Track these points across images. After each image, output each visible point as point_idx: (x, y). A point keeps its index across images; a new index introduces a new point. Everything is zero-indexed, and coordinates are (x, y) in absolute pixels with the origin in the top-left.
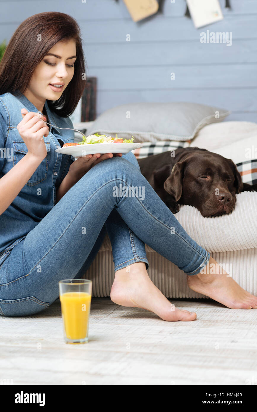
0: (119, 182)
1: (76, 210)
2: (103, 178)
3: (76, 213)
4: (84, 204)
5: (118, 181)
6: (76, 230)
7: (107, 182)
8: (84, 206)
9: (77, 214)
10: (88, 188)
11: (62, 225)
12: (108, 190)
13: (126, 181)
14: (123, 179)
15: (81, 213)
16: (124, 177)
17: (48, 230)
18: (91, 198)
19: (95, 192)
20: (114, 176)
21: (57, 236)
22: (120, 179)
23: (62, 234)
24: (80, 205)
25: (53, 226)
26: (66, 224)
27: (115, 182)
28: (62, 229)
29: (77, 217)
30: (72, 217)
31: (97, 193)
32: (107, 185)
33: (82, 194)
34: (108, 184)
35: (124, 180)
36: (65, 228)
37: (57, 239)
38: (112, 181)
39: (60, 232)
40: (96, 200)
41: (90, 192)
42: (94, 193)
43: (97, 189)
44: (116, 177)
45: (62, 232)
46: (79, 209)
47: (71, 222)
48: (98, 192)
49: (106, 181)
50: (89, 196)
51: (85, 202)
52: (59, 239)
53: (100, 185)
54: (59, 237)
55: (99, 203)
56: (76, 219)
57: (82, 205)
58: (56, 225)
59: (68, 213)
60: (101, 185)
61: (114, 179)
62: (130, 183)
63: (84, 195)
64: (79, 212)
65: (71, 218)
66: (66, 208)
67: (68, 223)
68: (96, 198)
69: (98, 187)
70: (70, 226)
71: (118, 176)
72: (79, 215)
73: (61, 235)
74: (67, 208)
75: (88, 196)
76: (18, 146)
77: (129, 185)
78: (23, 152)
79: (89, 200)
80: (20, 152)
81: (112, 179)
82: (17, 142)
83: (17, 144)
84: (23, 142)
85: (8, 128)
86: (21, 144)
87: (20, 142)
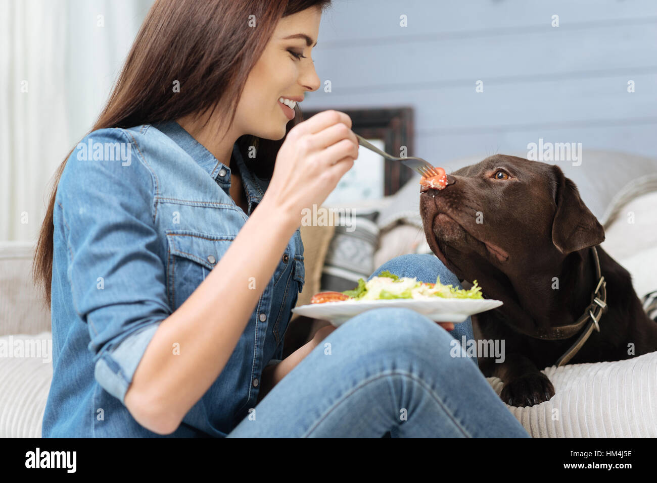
0: (401, 380)
2: (360, 366)
5: (397, 377)
7: (370, 379)
13: (421, 376)
14: (411, 370)
16: (415, 367)
18: (327, 415)
19: (338, 401)
20: (387, 363)
22: (403, 372)
27: (390, 379)
31: (344, 403)
32: (369, 385)
34: (372, 383)
35: (415, 375)
38: (382, 376)
40: (341, 419)
41: (325, 401)
42: (336, 403)
43: (344, 392)
44: (394, 367)
48: (347, 401)
49: (368, 375)
50: (324, 410)
51: (312, 422)
53: (350, 384)
60: (355, 383)
61: (388, 372)
62: (430, 379)
63: (310, 406)
68: (342, 416)
69: (347, 388)
71: (399, 364)
75: (321, 408)
76: (179, 242)
77: (428, 386)
78: (191, 257)
79: (322, 421)
80: (184, 255)
81: (382, 369)
82: (177, 234)
83: (177, 237)
84: (191, 235)
85: (155, 200)
86: (187, 238)
87: (184, 235)
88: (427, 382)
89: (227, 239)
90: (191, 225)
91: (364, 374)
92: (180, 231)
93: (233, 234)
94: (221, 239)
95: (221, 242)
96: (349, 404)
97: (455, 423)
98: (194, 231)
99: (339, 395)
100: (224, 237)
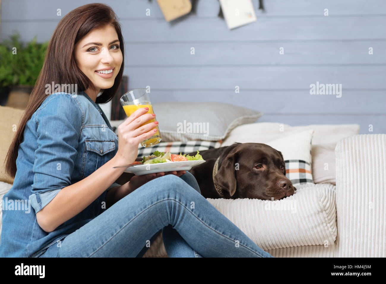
0: (172, 202)
1: (121, 224)
2: (155, 196)
3: (121, 227)
4: (131, 220)
5: (170, 201)
6: (118, 244)
7: (158, 201)
8: (131, 222)
9: (122, 228)
10: (137, 204)
11: (104, 236)
12: (158, 209)
13: (180, 200)
14: (175, 198)
15: (126, 228)
16: (177, 197)
17: (88, 238)
18: (139, 215)
19: (144, 210)
20: (166, 195)
21: (96, 246)
22: (172, 199)
23: (102, 246)
24: (127, 220)
25: (94, 235)
26: (108, 236)
27: (166, 202)
28: (103, 240)
29: (122, 231)
30: (116, 230)
31: (146, 211)
32: (158, 204)
33: (130, 208)
34: (159, 203)
35: (177, 200)
36: (106, 240)
37: (96, 249)
38: (164, 201)
39: (101, 243)
40: (144, 217)
41: (139, 209)
42: (143, 210)
43: (147, 206)
44: (169, 197)
45: (103, 243)
46: (125, 223)
47: (114, 235)
48: (148, 210)
49: (158, 200)
50: (138, 213)
51: (132, 217)
52: (97, 249)
53: (150, 203)
54: (98, 248)
55: (146, 221)
56: (119, 234)
57: (129, 220)
58: (97, 235)
59: (112, 225)
60: (152, 203)
61: (166, 199)
63: (133, 211)
64: (125, 226)
65: (114, 231)
66: (111, 219)
67: (111, 235)
68: (144, 216)
69: (149, 205)
70: (112, 239)
71: (171, 195)
72: (123, 229)
73: (101, 246)
74: (112, 220)
75: (137, 212)
76: (90, 145)
77: (184, 205)
78: (95, 151)
79: (136, 217)
80: (92, 150)
81: (164, 198)
82: (90, 141)
83: (89, 142)
84: (95, 141)
86: (93, 142)
87: (92, 141)
88: (183, 203)
89: (107, 141)
90: (95, 136)
91: (156, 199)
92: (91, 140)
93: (109, 138)
94: (105, 141)
95: (104, 142)
96: (148, 212)
98: (96, 139)
99: (145, 207)
100: (106, 140)
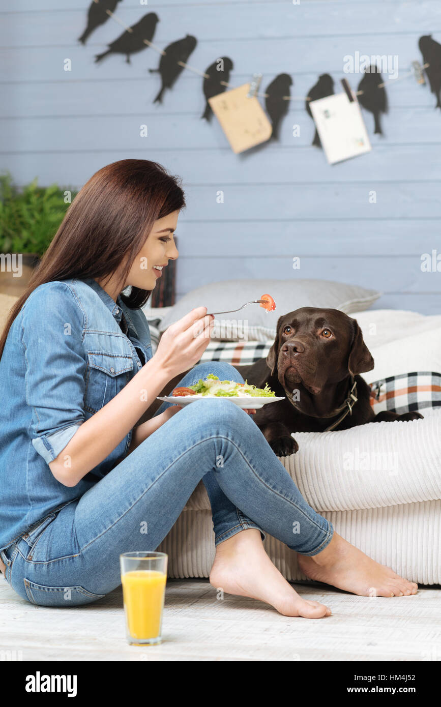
0: (222, 441)
1: (153, 475)
2: (198, 433)
3: (152, 480)
4: (167, 468)
5: (219, 439)
6: (151, 503)
7: (203, 440)
8: (166, 471)
9: (155, 481)
10: (173, 445)
11: (131, 494)
12: (204, 451)
13: (233, 439)
14: (227, 436)
15: (161, 480)
16: (230, 434)
17: (109, 498)
18: (177, 461)
19: (184, 453)
20: (214, 431)
21: (121, 509)
22: (223, 436)
23: (130, 508)
24: (161, 469)
25: (118, 494)
26: (137, 494)
27: (215, 440)
28: (130, 500)
29: (154, 486)
30: (146, 484)
31: (187, 454)
32: (202, 444)
33: (163, 452)
34: (204, 442)
35: (229, 438)
36: (135, 499)
37: (122, 513)
38: (211, 438)
39: (127, 504)
40: (185, 463)
41: (176, 452)
42: (182, 454)
43: (187, 448)
44: (218, 434)
45: (130, 504)
46: (159, 474)
47: (145, 491)
48: (189, 453)
49: (202, 438)
50: (175, 458)
51: (167, 465)
52: (124, 513)
53: (192, 443)
54: (125, 511)
55: (189, 468)
56: (152, 489)
57: (164, 469)
58: (121, 493)
59: (141, 478)
60: (195, 442)
61: (214, 436)
62: (238, 441)
63: (167, 455)
64: (159, 478)
65: (144, 486)
66: (137, 469)
67: (140, 492)
68: (185, 461)
69: (189, 446)
70: (143, 498)
71: (221, 432)
72: (157, 482)
73: (128, 508)
74: (140, 470)
75: (173, 457)
76: (95, 359)
77: (237, 445)
78: (101, 369)
79: (173, 464)
80: (97, 368)
81: (211, 435)
82: (94, 353)
83: (94, 356)
84: (102, 354)
85: (83, 332)
86: (100, 356)
87: (98, 354)
88: (236, 443)
89: (121, 357)
90: (103, 348)
91: (200, 437)
92: (96, 352)
93: (125, 353)
94: (118, 356)
95: (117, 358)
96: (190, 455)
97: (250, 467)
98: (104, 352)
99: (185, 449)
100: (120, 355)
